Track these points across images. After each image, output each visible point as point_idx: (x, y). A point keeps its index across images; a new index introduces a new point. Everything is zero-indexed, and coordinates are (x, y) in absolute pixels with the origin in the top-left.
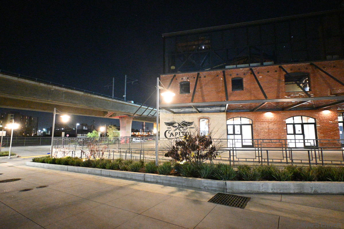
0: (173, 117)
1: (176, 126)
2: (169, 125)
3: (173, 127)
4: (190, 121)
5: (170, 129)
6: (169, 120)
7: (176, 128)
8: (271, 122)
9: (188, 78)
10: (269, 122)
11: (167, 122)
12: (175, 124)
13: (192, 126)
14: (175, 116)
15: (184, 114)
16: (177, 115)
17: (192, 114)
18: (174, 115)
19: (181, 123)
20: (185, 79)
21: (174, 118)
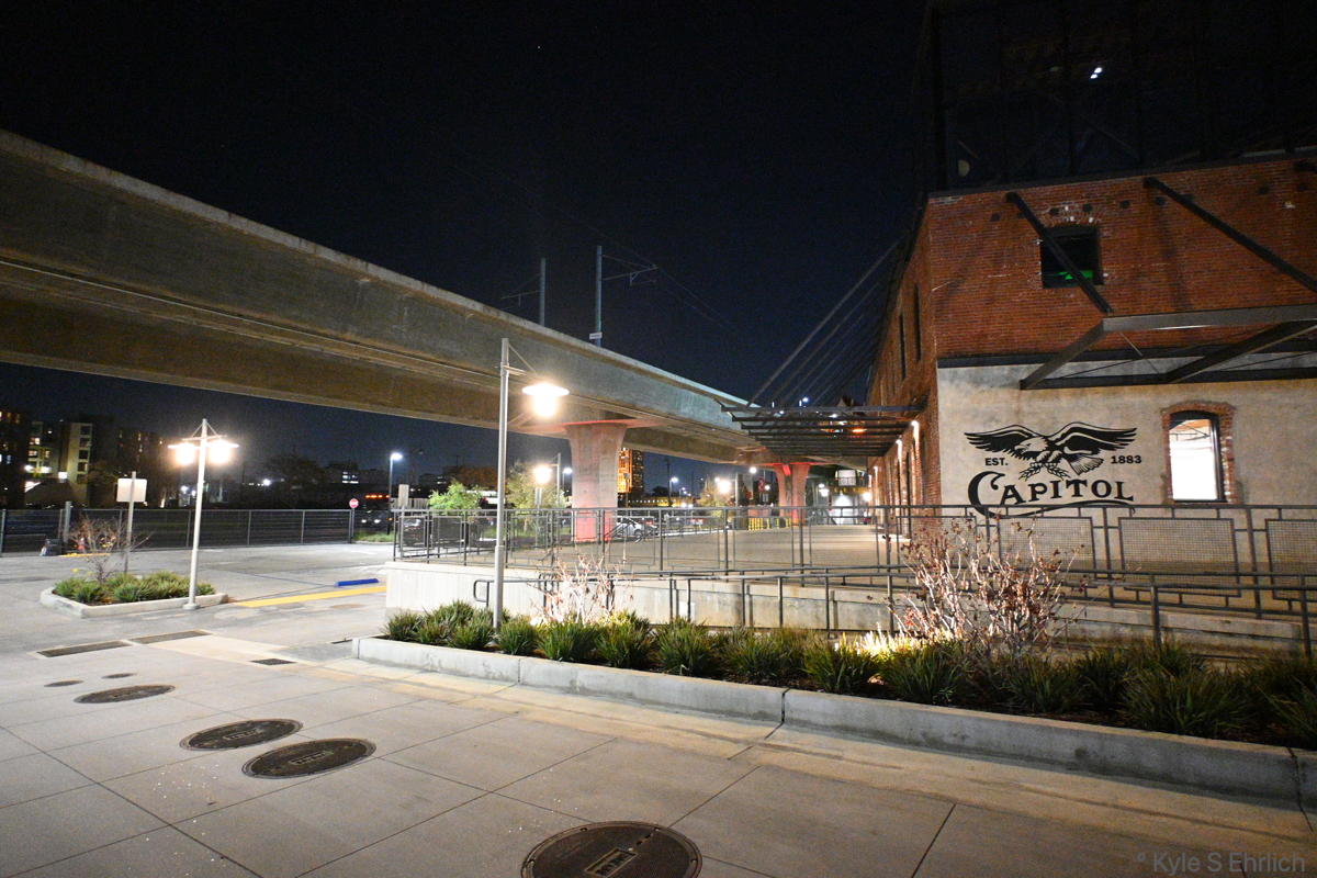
0: (1014, 406)
1: (1032, 448)
2: (990, 449)
3: (1019, 454)
4: (1116, 426)
5: (998, 469)
6: (992, 419)
7: (1031, 460)
9: (1087, 209)
11: (980, 429)
12: (1025, 443)
13: (1129, 450)
14: (1030, 398)
15: (1078, 390)
16: (1041, 396)
17: (1126, 388)
18: (1019, 397)
19: (1064, 436)
20: (1069, 213)
21: (1026, 409)
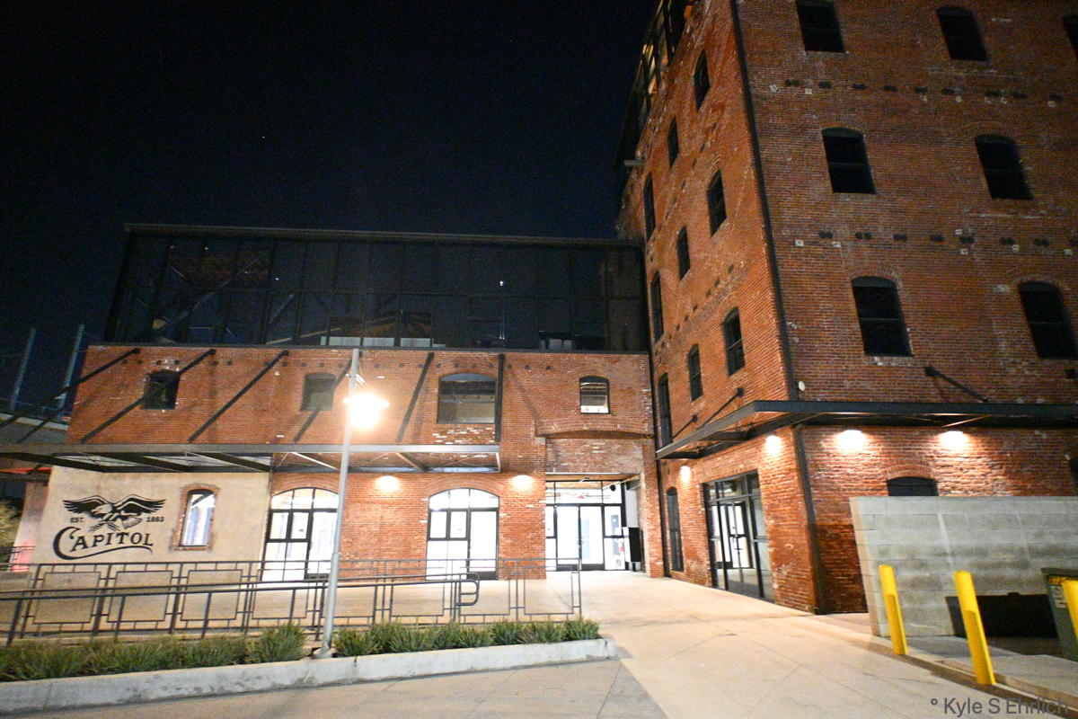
0: (96, 483)
6: (82, 491)
8: (391, 504)
9: (177, 363)
10: (385, 504)
20: (167, 364)
